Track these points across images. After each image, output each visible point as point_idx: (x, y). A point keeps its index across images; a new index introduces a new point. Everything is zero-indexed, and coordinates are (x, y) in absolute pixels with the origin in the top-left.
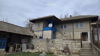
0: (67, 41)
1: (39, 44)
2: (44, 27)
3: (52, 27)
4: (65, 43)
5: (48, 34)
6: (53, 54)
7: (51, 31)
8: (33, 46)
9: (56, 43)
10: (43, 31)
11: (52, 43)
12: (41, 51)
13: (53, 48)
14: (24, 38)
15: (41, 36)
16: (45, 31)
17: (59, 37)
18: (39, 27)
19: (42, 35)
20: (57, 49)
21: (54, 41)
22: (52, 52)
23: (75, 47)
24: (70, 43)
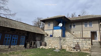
0: (78, 39)
1: (51, 41)
2: (54, 27)
3: (62, 26)
4: (76, 41)
5: (58, 32)
6: (65, 50)
7: (61, 30)
8: (46, 43)
9: (67, 41)
10: (53, 30)
11: (63, 41)
12: (53, 48)
13: (64, 45)
14: (37, 36)
15: (52, 35)
16: (55, 30)
17: (68, 35)
18: (49, 27)
19: (52, 33)
20: (69, 46)
21: (66, 40)
22: (64, 49)
23: (86, 44)
24: (81, 41)
